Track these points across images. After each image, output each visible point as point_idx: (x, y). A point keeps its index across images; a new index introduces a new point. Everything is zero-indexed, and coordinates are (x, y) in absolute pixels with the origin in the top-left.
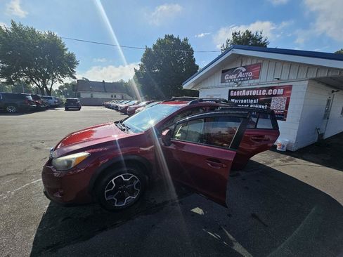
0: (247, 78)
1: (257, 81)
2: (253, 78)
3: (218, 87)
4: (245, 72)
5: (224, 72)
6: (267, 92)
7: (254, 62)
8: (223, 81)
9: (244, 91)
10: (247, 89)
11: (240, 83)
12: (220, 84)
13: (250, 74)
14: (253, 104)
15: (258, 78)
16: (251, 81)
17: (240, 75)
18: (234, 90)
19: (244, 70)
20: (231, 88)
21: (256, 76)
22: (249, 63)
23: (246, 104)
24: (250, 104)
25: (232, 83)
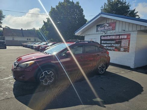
0: (109, 30)
1: (114, 31)
2: (112, 30)
3: (95, 34)
4: (108, 26)
5: (98, 26)
6: (119, 37)
7: (112, 21)
8: (97, 31)
9: (108, 36)
10: (109, 36)
11: (106, 32)
12: (96, 33)
13: (111, 27)
14: (113, 43)
15: (115, 30)
16: (111, 31)
17: (106, 28)
18: (103, 36)
19: (108, 25)
20: (102, 35)
21: (114, 29)
22: (110, 22)
23: (109, 44)
24: (111, 44)
25: (102, 32)
